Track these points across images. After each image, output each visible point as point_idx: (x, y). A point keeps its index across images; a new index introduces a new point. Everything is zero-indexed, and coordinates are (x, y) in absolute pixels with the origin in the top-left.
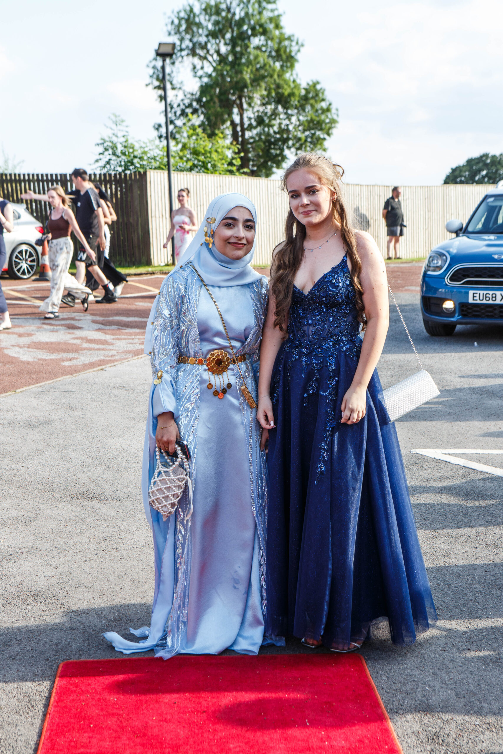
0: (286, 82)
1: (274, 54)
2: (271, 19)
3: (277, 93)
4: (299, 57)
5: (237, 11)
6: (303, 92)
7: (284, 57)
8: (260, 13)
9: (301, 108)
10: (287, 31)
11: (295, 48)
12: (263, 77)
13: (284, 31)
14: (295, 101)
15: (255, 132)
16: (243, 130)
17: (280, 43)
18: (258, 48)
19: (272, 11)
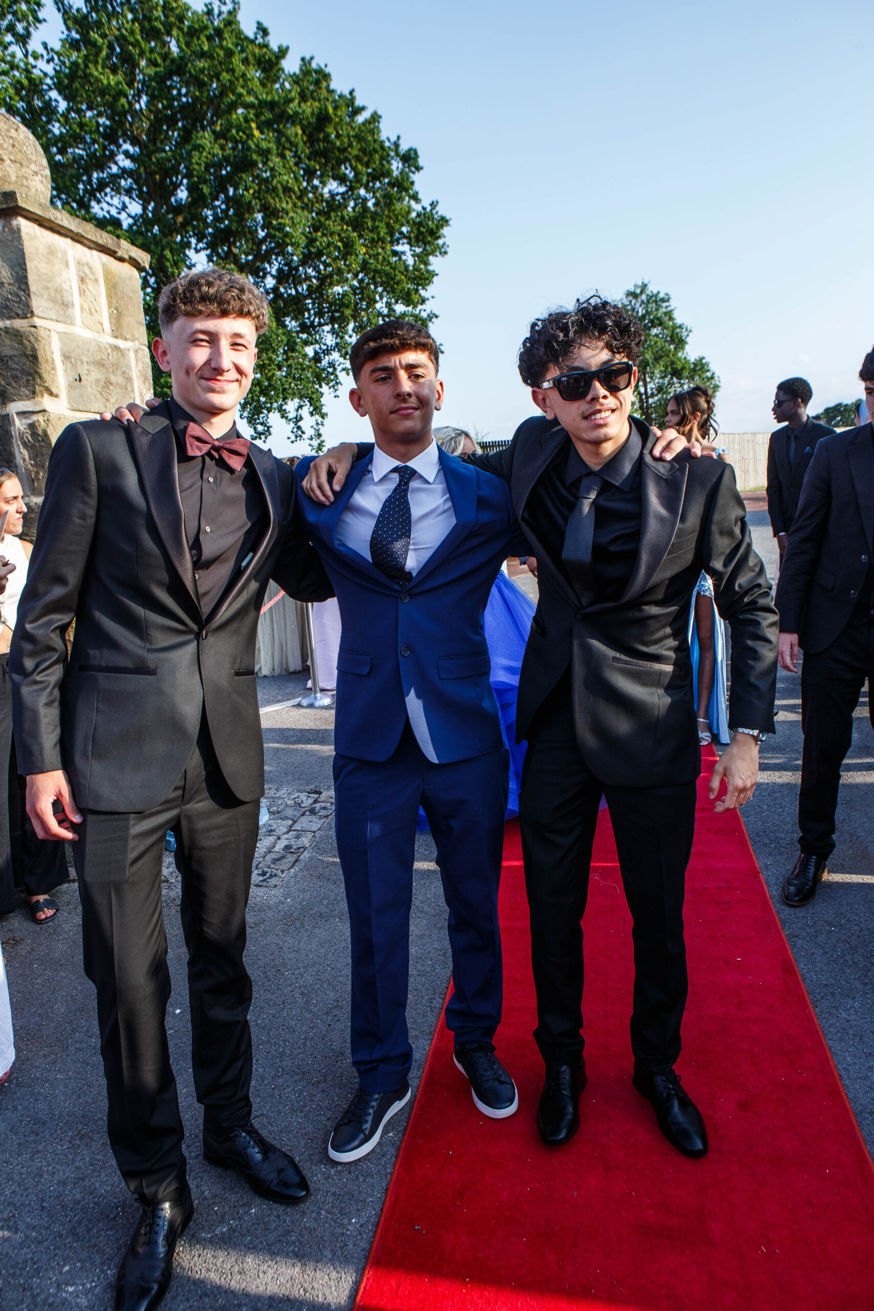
0: (679, 359)
1: (668, 339)
2: (665, 314)
3: (672, 368)
4: (688, 340)
5: (640, 310)
6: (692, 366)
7: (676, 341)
8: (657, 310)
9: (692, 378)
10: (678, 321)
11: (684, 334)
12: (661, 357)
13: (675, 322)
14: (686, 373)
15: (656, 398)
16: (647, 398)
17: (673, 331)
18: (656, 335)
19: (666, 307)
